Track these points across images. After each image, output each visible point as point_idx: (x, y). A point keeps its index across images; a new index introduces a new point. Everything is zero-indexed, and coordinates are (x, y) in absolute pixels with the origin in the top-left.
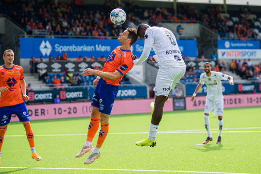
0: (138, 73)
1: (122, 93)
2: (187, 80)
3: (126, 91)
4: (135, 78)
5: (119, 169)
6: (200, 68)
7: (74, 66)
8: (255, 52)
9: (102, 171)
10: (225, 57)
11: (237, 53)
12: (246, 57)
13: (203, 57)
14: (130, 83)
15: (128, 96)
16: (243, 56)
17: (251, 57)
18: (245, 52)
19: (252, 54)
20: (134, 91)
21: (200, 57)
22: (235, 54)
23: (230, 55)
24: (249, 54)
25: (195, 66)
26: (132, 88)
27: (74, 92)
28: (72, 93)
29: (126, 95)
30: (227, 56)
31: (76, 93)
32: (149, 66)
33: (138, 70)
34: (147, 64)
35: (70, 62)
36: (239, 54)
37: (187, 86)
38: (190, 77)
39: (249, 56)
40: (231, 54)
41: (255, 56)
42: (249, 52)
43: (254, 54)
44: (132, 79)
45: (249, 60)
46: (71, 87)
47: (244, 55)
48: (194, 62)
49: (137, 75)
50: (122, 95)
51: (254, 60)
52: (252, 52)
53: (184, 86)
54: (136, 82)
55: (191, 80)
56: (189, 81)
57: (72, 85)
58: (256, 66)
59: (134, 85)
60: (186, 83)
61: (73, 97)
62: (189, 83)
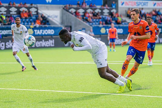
0: (56, 17)
1: (43, 32)
2: (94, 23)
3: (46, 30)
4: (54, 21)
5: (42, 89)
6: (104, 14)
7: (6, 9)
8: (147, 3)
9: (29, 91)
10: (124, 6)
11: (133, 3)
12: (140, 6)
13: (107, 6)
14: (50, 25)
15: (48, 34)
16: (137, 6)
17: (144, 7)
18: (140, 2)
19: (144, 4)
20: (52, 30)
21: (104, 5)
22: (132, 4)
23: (128, 5)
24: (142, 4)
25: (101, 13)
26: (51, 28)
27: (5, 30)
28: (4, 31)
29: (46, 34)
30: (126, 5)
31: (7, 31)
32: (65, 11)
33: (56, 15)
34: (63, 10)
35: (3, 6)
36: (134, 4)
37: (94, 28)
38: (96, 21)
39: (142, 6)
40: (129, 3)
41: (147, 5)
42: (142, 2)
43: (146, 4)
44: (51, 21)
45: (142, 9)
46: (4, 26)
47: (139, 5)
48: (100, 9)
49: (55, 19)
50: (43, 34)
51: (146, 9)
52: (145, 3)
53: (92, 28)
54: (55, 24)
55: (97, 23)
56: (96, 24)
57: (4, 25)
58: (148, 13)
59: (52, 26)
60: (93, 26)
61: (4, 34)
62: (96, 25)
